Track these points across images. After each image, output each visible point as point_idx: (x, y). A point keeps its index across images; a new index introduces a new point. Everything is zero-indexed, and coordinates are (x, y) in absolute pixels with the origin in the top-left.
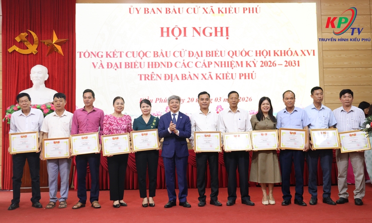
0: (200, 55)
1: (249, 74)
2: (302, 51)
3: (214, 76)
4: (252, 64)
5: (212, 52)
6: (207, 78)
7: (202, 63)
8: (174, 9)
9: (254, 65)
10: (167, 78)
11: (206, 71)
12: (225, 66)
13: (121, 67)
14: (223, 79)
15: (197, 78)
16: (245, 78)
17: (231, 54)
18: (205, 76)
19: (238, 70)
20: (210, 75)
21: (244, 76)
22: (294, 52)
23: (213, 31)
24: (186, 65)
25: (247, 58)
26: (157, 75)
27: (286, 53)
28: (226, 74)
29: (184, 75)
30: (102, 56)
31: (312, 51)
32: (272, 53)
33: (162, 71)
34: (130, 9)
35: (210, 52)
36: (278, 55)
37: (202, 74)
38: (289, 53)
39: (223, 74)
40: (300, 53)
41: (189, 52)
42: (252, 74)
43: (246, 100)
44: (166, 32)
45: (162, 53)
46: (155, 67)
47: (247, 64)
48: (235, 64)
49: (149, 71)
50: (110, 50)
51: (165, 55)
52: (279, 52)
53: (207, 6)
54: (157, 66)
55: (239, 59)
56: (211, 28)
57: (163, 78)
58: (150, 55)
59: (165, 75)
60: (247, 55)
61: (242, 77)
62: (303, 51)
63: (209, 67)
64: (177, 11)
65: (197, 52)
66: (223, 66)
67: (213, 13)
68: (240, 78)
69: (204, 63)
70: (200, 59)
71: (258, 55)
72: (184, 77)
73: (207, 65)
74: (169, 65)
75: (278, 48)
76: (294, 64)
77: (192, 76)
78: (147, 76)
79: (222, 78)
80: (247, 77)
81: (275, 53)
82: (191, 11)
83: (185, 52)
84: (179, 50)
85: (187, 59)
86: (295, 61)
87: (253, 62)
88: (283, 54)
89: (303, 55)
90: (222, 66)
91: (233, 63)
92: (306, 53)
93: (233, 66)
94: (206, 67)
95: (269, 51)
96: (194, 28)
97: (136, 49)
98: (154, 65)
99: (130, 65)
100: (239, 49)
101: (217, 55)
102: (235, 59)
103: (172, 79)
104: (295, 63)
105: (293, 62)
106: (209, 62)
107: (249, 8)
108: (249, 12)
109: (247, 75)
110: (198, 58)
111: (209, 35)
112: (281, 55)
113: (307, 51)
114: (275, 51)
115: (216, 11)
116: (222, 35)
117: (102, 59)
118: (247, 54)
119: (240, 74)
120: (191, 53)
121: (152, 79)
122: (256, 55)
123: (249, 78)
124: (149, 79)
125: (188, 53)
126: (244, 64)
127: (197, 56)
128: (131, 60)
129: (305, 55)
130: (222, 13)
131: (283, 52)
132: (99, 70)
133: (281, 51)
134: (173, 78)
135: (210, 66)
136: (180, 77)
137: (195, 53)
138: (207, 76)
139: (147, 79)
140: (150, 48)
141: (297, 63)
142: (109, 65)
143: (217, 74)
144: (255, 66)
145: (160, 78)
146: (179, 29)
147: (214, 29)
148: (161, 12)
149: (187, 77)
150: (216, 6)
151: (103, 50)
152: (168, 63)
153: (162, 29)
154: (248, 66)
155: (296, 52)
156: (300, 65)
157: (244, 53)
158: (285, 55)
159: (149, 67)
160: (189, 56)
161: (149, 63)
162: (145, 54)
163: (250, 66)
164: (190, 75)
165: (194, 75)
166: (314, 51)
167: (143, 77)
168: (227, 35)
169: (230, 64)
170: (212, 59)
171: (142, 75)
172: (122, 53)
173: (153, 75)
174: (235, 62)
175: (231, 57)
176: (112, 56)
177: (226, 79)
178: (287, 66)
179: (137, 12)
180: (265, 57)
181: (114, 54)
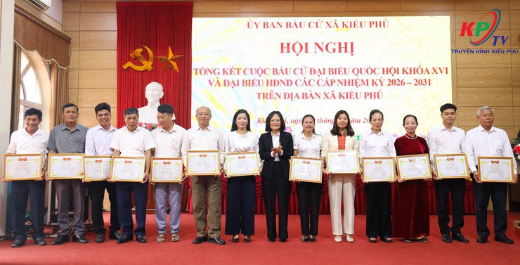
0: (322, 72)
1: (375, 93)
2: (433, 68)
3: (337, 96)
4: (378, 83)
5: (336, 69)
6: (330, 98)
7: (325, 81)
8: (295, 23)
9: (380, 84)
10: (287, 97)
11: (328, 89)
12: (349, 85)
13: (238, 85)
14: (347, 98)
16: (371, 98)
17: (356, 71)
19: (363, 89)
20: (333, 94)
21: (369, 96)
22: (424, 70)
23: (337, 47)
24: (307, 83)
25: (373, 77)
26: (276, 94)
27: (416, 71)
28: (350, 93)
29: (305, 94)
30: (219, 73)
31: (445, 69)
32: (401, 71)
33: (281, 89)
34: (248, 23)
35: (333, 69)
36: (407, 73)
37: (325, 93)
38: (420, 71)
39: (347, 93)
40: (431, 71)
42: (378, 93)
44: (286, 48)
45: (281, 70)
47: (374, 83)
48: (360, 82)
49: (267, 90)
50: (227, 67)
51: (285, 72)
52: (409, 69)
53: (331, 19)
54: (276, 84)
55: (364, 77)
56: (335, 44)
57: (282, 97)
58: (269, 72)
59: (285, 94)
60: (373, 73)
62: (435, 69)
63: (331, 85)
64: (298, 26)
65: (319, 70)
66: (347, 84)
67: (337, 27)
68: (365, 98)
69: (327, 81)
70: (322, 77)
71: (386, 72)
72: (305, 96)
73: (330, 83)
74: (289, 83)
75: (407, 65)
76: (424, 83)
77: (314, 95)
78: (265, 95)
79: (345, 96)
80: (373, 97)
81: (404, 71)
82: (313, 25)
83: (307, 69)
84: (300, 68)
85: (308, 77)
86: (426, 80)
87: (380, 80)
88: (413, 72)
89: (435, 73)
90: (345, 85)
91: (357, 81)
92: (438, 71)
93: (358, 84)
94: (328, 85)
95: (398, 69)
96: (317, 44)
97: (254, 66)
98: (274, 83)
99: (248, 83)
100: (364, 66)
101: (341, 73)
102: (360, 77)
103: (292, 98)
105: (424, 81)
106: (331, 80)
107: (376, 22)
108: (376, 27)
109: (373, 94)
110: (321, 75)
111: (332, 51)
112: (411, 73)
113: (440, 69)
114: (403, 69)
115: (340, 25)
116: (346, 51)
117: (218, 76)
118: (373, 71)
119: (365, 93)
120: (313, 70)
121: (270, 98)
122: (384, 73)
123: (375, 98)
124: (267, 98)
125: (310, 70)
126: (370, 82)
127: (319, 74)
128: (249, 77)
129: (437, 73)
130: (347, 27)
131: (412, 69)
132: (215, 88)
135: (333, 84)
136: (301, 96)
137: (317, 70)
138: (329, 96)
139: (265, 98)
140: (269, 65)
141: (428, 81)
142: (226, 83)
143: (340, 93)
144: (382, 85)
145: (280, 97)
146: (300, 44)
147: (337, 45)
148: (281, 26)
149: (308, 96)
150: (340, 20)
151: (221, 67)
152: (288, 81)
153: (282, 44)
155: (427, 69)
156: (431, 84)
157: (370, 71)
159: (268, 85)
160: (311, 74)
161: (268, 81)
162: (264, 72)
163: (377, 85)
164: (311, 94)
165: (316, 93)
166: (447, 68)
167: (261, 96)
168: (352, 51)
169: (354, 83)
170: (335, 77)
171: (261, 94)
172: (240, 70)
173: (272, 94)
174: (360, 80)
175: (356, 75)
176: (229, 73)
177: (351, 98)
178: (417, 85)
179: (256, 26)
180: (393, 75)
181: (231, 71)
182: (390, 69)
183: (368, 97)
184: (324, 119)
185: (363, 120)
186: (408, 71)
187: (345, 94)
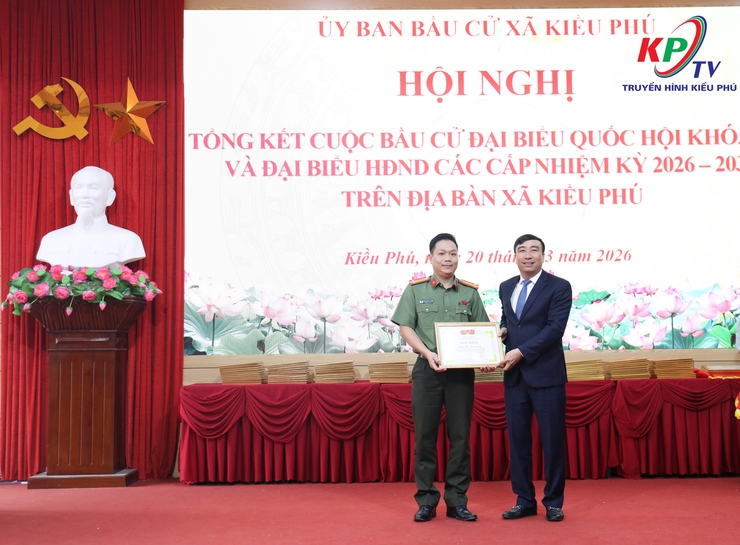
0: (500, 142)
1: (624, 191)
3: (535, 197)
4: (632, 165)
5: (531, 134)
6: (517, 202)
7: (505, 161)
8: (434, 25)
9: (637, 167)
10: (416, 201)
11: (513, 182)
12: (563, 171)
13: (298, 174)
14: (559, 202)
16: (615, 202)
17: (579, 139)
18: (513, 197)
19: (595, 181)
20: (525, 194)
23: (533, 81)
24: (464, 168)
25: (620, 151)
26: (390, 193)
27: (719, 137)
28: (566, 191)
29: (458, 194)
30: (250, 145)
32: (684, 137)
33: (402, 183)
34: (321, 24)
35: (524, 135)
36: (700, 143)
37: (505, 192)
38: (729, 137)
39: (559, 191)
41: (472, 134)
42: (632, 191)
43: (614, 258)
44: (412, 83)
45: (402, 136)
46: (386, 173)
47: (621, 165)
48: (588, 165)
49: (367, 183)
50: (271, 129)
51: (409, 142)
52: (704, 133)
53: (519, 15)
54: (390, 170)
55: (599, 151)
56: (528, 73)
57: (405, 200)
58: (372, 141)
59: (411, 193)
60: (620, 142)
61: (605, 199)
63: (522, 172)
64: (441, 29)
65: (492, 136)
66: (559, 169)
67: (534, 33)
68: (602, 202)
69: (510, 163)
70: (501, 153)
71: (649, 141)
72: (458, 198)
73: (517, 168)
74: (419, 168)
75: (699, 125)
77: (479, 196)
78: (364, 196)
79: (554, 200)
80: (620, 200)
81: (692, 137)
82: (476, 29)
83: (462, 134)
84: (446, 131)
85: (466, 153)
87: (636, 159)
88: (712, 140)
90: (554, 171)
91: (583, 161)
93: (583, 170)
94: (514, 172)
95: (678, 132)
96: (485, 74)
97: (337, 129)
98: (382, 168)
99: (321, 168)
100: (598, 127)
101: (542, 143)
102: (589, 151)
103: (427, 204)
105: (738, 160)
106: (521, 161)
107: (627, 22)
108: (627, 32)
109: (619, 193)
110: (495, 149)
111: (522, 90)
112: (708, 142)
114: (691, 132)
115: (541, 28)
116: (555, 91)
117: (249, 152)
118: (620, 138)
119: (601, 191)
120: (476, 136)
121: (376, 204)
122: (644, 143)
123: (624, 202)
124: (369, 205)
125: (469, 137)
126: (613, 165)
127: (491, 145)
128: (324, 154)
130: (557, 33)
131: (712, 134)
132: (242, 181)
133: (708, 131)
134: (431, 203)
135: (525, 169)
136: (448, 199)
137: (486, 137)
138: (516, 197)
139: (363, 203)
140: (372, 124)
142: (269, 168)
143: (542, 192)
144: (640, 170)
145: (398, 202)
146: (447, 75)
147: (534, 76)
149: (466, 198)
150: (540, 16)
151: (254, 130)
152: (417, 162)
153: (403, 75)
154: (622, 169)
157: (611, 138)
158: (717, 142)
159: (369, 173)
160: (472, 145)
161: (369, 162)
162: (359, 141)
163: (628, 171)
164: (473, 194)
165: (485, 192)
167: (354, 199)
168: (569, 90)
169: (576, 166)
170: (530, 153)
171: (352, 195)
172: (301, 136)
173: (380, 195)
174: (590, 160)
175: (579, 147)
176: (275, 144)
177: (567, 203)
178: (723, 170)
179: (339, 31)
180: (666, 148)
181: (280, 141)
182: (660, 134)
183: (609, 200)
184: (504, 253)
185: (596, 255)
186: (702, 137)
187: (555, 193)
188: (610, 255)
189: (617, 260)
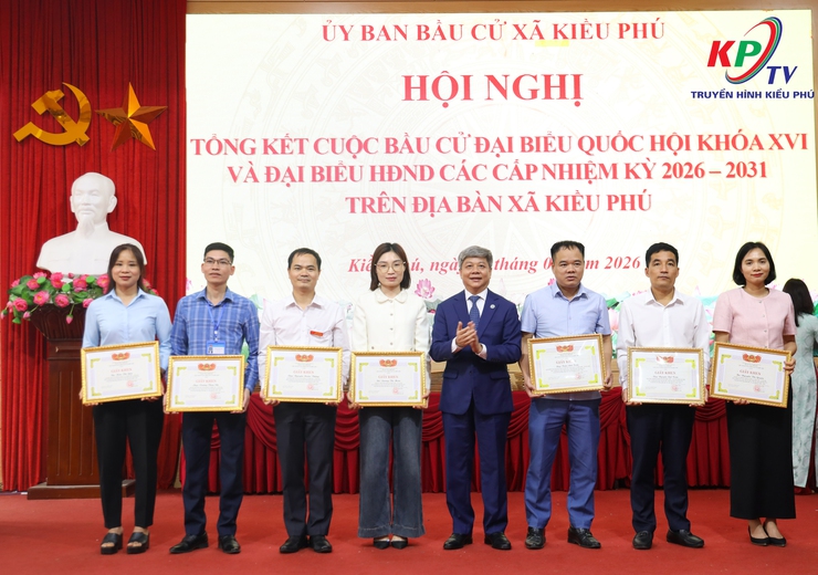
0: (506, 148)
1: (632, 197)
2: (772, 136)
3: (542, 204)
4: (641, 171)
5: (538, 139)
6: (523, 208)
7: (512, 167)
8: (439, 28)
9: (646, 174)
10: (421, 208)
11: (520, 188)
12: (571, 177)
13: (301, 180)
14: (566, 209)
15: (499, 207)
16: (623, 208)
17: (586, 144)
18: (520, 203)
19: (605, 187)
20: (532, 200)
21: (616, 207)
22: (751, 140)
23: (541, 85)
24: (470, 174)
25: (628, 156)
26: (395, 199)
27: (730, 142)
28: (574, 197)
29: (464, 200)
30: (253, 151)
31: (800, 138)
32: (694, 143)
33: (407, 189)
34: (325, 28)
35: (531, 140)
36: (709, 148)
37: (512, 198)
38: (740, 142)
39: (566, 197)
40: (767, 142)
41: (478, 139)
42: (641, 197)
43: (623, 265)
44: (418, 87)
45: (407, 142)
46: (390, 179)
47: (629, 172)
48: (596, 171)
49: (368, 189)
50: (274, 134)
51: (414, 147)
52: (714, 138)
53: (526, 19)
54: (395, 176)
55: (607, 157)
56: (535, 77)
57: (410, 207)
58: (377, 147)
59: (416, 199)
60: (628, 148)
61: (614, 206)
62: (777, 137)
63: (529, 178)
64: (447, 33)
65: (498, 141)
66: (566, 175)
67: (541, 37)
68: (610, 208)
69: (516, 168)
70: (507, 158)
71: (658, 147)
72: (464, 205)
73: (524, 175)
74: (425, 173)
75: (709, 130)
76: (750, 172)
77: (485, 202)
78: (368, 202)
79: (561, 206)
80: (628, 206)
81: (702, 143)
82: (482, 32)
83: (468, 139)
84: (452, 136)
85: (472, 158)
86: (754, 164)
87: (645, 165)
88: (723, 146)
89: (776, 147)
90: (562, 177)
91: (591, 167)
92: (783, 141)
93: (591, 176)
94: (521, 178)
95: (687, 137)
96: (492, 79)
97: (342, 133)
98: (387, 173)
99: (325, 173)
100: (607, 132)
101: (550, 149)
102: (598, 157)
103: (432, 210)
104: (754, 169)
105: (749, 166)
106: (528, 166)
107: (635, 25)
108: (636, 36)
109: (628, 199)
110: (501, 154)
111: (529, 95)
112: (718, 148)
113: (787, 136)
114: (700, 137)
115: (548, 32)
116: (563, 96)
117: (252, 158)
118: (629, 144)
119: (610, 197)
120: (482, 141)
121: (380, 211)
122: (653, 149)
123: (633, 208)
124: (373, 211)
125: (475, 142)
126: (621, 171)
127: (498, 150)
128: (328, 160)
129: (780, 147)
130: (565, 37)
131: (722, 139)
132: (245, 187)
133: (718, 137)
134: (436, 208)
135: (532, 175)
136: (454, 205)
137: (492, 142)
138: (523, 203)
139: (368, 209)
140: (375, 128)
141: (759, 168)
142: (272, 174)
143: (549, 198)
144: (649, 176)
145: (403, 208)
146: (452, 79)
147: (541, 80)
148: (405, 36)
149: (472, 204)
150: (547, 20)
151: (257, 134)
152: (422, 168)
153: (408, 79)
154: (631, 175)
155: (756, 138)
156: (767, 174)
157: (620, 143)
158: (727, 148)
159: (373, 179)
160: (478, 150)
161: (373, 168)
162: (363, 146)
163: (637, 177)
164: (479, 200)
165: (491, 198)
166: (804, 136)
167: (358, 205)
168: (577, 94)
169: (583, 172)
170: (537, 158)
171: (356, 201)
172: (305, 141)
173: (384, 201)
174: (598, 166)
175: (587, 153)
176: (278, 149)
177: (574, 209)
178: (733, 176)
179: (343, 36)
180: (675, 154)
181: (283, 146)
182: (670, 139)
184: (510, 260)
185: (604, 262)
186: (713, 143)
187: (562, 199)
188: (618, 263)
189: (626, 267)
